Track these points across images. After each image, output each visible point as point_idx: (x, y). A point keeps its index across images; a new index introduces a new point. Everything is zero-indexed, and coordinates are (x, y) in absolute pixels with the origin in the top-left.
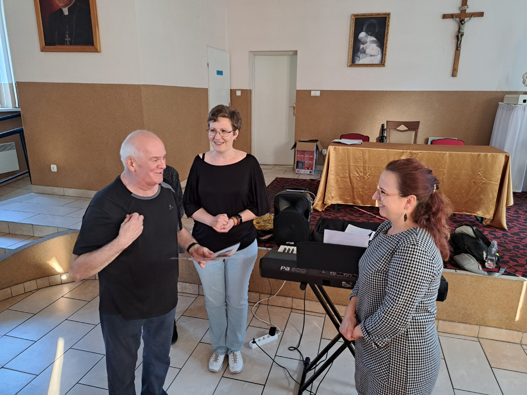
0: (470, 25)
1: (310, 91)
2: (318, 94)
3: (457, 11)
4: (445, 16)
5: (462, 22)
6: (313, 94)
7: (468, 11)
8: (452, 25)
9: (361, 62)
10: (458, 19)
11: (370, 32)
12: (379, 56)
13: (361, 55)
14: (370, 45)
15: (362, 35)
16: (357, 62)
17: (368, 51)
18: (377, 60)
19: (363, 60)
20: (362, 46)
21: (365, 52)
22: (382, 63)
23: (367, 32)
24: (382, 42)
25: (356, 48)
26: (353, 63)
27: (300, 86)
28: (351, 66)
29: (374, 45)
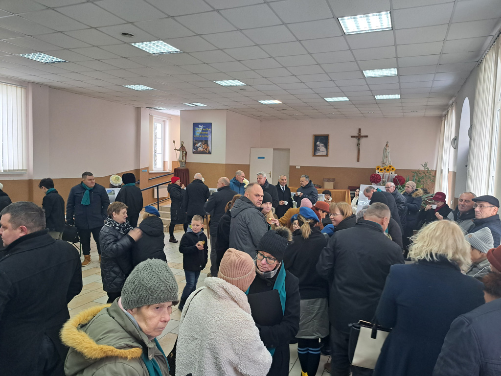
0: (363, 140)
1: (296, 166)
2: (299, 167)
3: (357, 135)
4: (352, 137)
5: (359, 139)
6: (297, 167)
7: (361, 135)
8: (355, 140)
9: (318, 154)
10: (357, 138)
11: (321, 142)
12: (326, 152)
14: (322, 148)
15: (318, 143)
16: (316, 155)
17: (321, 150)
18: (325, 153)
19: (319, 153)
20: (318, 148)
21: (319, 150)
22: (327, 155)
24: (326, 146)
25: (316, 149)
26: (314, 155)
27: (291, 164)
29: (323, 147)
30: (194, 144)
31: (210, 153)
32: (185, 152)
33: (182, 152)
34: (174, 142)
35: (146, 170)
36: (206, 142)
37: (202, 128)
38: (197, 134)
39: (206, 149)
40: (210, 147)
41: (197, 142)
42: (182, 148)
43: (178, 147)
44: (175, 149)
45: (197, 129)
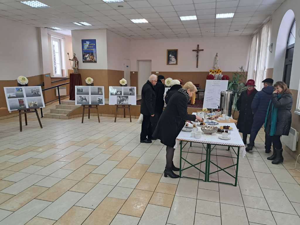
0: (200, 53)
1: (156, 72)
2: (158, 73)
3: (196, 49)
4: (193, 51)
5: (198, 52)
7: (199, 49)
8: (195, 53)
9: (170, 63)
10: (197, 51)
12: (176, 62)
13: (170, 61)
16: (169, 63)
17: (172, 60)
18: (175, 62)
19: (171, 63)
20: (170, 59)
21: (171, 60)
22: (177, 64)
23: (171, 55)
24: (176, 58)
26: (168, 63)
28: (167, 64)
29: (174, 58)
30: (83, 56)
31: (95, 62)
32: (77, 62)
33: (74, 61)
34: (68, 54)
35: (48, 76)
36: (92, 54)
37: (88, 43)
38: (85, 48)
39: (93, 59)
40: (95, 58)
41: (85, 54)
42: (75, 58)
43: (72, 58)
44: (70, 60)
45: (85, 44)
